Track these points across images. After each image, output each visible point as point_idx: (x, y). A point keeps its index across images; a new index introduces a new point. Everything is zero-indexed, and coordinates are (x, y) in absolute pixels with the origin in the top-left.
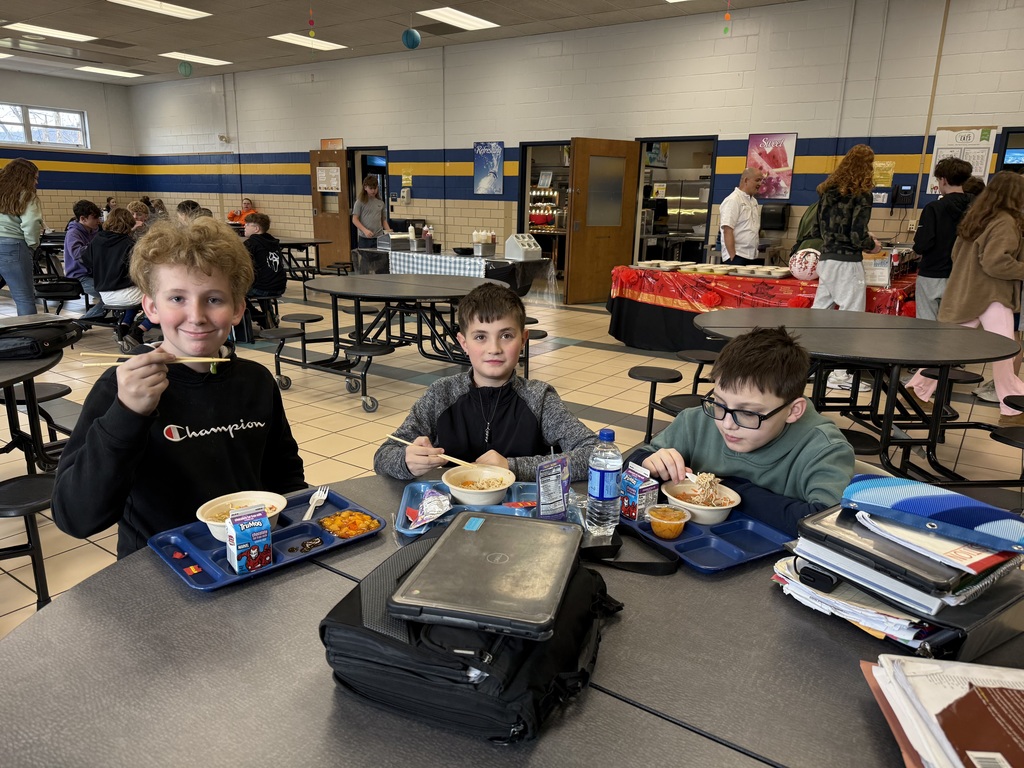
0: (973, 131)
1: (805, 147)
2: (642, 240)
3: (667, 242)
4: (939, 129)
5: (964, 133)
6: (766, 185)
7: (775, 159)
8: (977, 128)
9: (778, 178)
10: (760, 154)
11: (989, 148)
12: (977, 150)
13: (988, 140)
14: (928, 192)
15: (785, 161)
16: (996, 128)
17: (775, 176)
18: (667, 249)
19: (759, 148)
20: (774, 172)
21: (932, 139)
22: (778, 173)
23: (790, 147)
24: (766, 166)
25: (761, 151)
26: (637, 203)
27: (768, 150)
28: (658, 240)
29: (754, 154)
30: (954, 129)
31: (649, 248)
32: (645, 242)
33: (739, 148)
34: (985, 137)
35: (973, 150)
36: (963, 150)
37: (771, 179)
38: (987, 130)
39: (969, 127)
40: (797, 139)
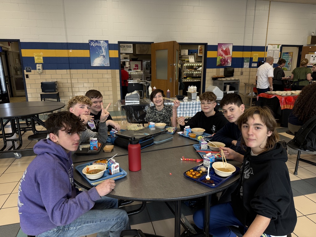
4: (269, 44)
7: (226, 52)
8: (277, 45)
9: (227, 59)
10: (222, 50)
12: (277, 51)
15: (230, 53)
16: (280, 45)
17: (226, 58)
19: (221, 48)
20: (226, 57)
21: (267, 47)
22: (227, 57)
23: (231, 48)
24: (224, 55)
27: (224, 49)
29: (220, 50)
30: (272, 45)
34: (278, 47)
36: (274, 51)
37: (225, 59)
38: (279, 45)
39: (275, 45)
40: (233, 46)
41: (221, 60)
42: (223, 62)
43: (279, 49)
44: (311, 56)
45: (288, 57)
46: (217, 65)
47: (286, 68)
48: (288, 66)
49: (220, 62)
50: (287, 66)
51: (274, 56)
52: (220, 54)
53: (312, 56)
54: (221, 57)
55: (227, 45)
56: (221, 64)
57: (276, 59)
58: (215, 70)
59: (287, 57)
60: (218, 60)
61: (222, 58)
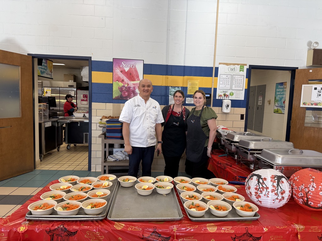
0: (236, 66)
1: (149, 69)
2: (40, 125)
3: (58, 123)
4: (220, 64)
5: (232, 67)
6: (127, 91)
7: (131, 75)
8: (238, 64)
9: (134, 87)
10: (121, 72)
11: (244, 75)
12: (239, 76)
13: (243, 71)
14: (217, 98)
15: (138, 77)
16: (246, 65)
17: (132, 86)
18: (58, 127)
19: (120, 68)
20: (131, 83)
21: (217, 69)
22: (134, 84)
23: (140, 68)
24: (126, 80)
25: (122, 69)
26: (34, 100)
27: (127, 69)
28: (52, 122)
29: (117, 71)
30: (227, 64)
31: (47, 129)
32: (43, 125)
33: (107, 67)
34: (241, 70)
35: (237, 76)
36: (232, 76)
37: (130, 88)
38: (242, 66)
39: (234, 64)
40: (144, 64)
41: (121, 89)
42: (125, 93)
43: (245, 73)
44: (313, 88)
45: (283, 91)
46: (114, 97)
47: (280, 109)
48: (283, 107)
49: (120, 93)
50: (281, 107)
51: (234, 86)
52: (119, 77)
53: (316, 89)
54: (121, 84)
55: (133, 63)
56: (121, 96)
57: (238, 92)
58: (110, 106)
59: (281, 90)
60: (115, 88)
61: (124, 86)
